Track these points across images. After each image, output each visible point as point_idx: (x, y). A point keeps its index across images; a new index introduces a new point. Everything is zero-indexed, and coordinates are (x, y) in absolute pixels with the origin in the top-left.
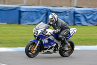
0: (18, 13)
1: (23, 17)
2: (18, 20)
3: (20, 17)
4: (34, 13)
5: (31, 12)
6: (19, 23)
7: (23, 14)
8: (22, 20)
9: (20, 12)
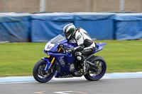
0: (111, 24)
1: (119, 30)
2: (111, 34)
3: (115, 29)
4: (136, 23)
5: (132, 21)
6: (114, 38)
7: (119, 25)
8: (118, 34)
9: (115, 22)
